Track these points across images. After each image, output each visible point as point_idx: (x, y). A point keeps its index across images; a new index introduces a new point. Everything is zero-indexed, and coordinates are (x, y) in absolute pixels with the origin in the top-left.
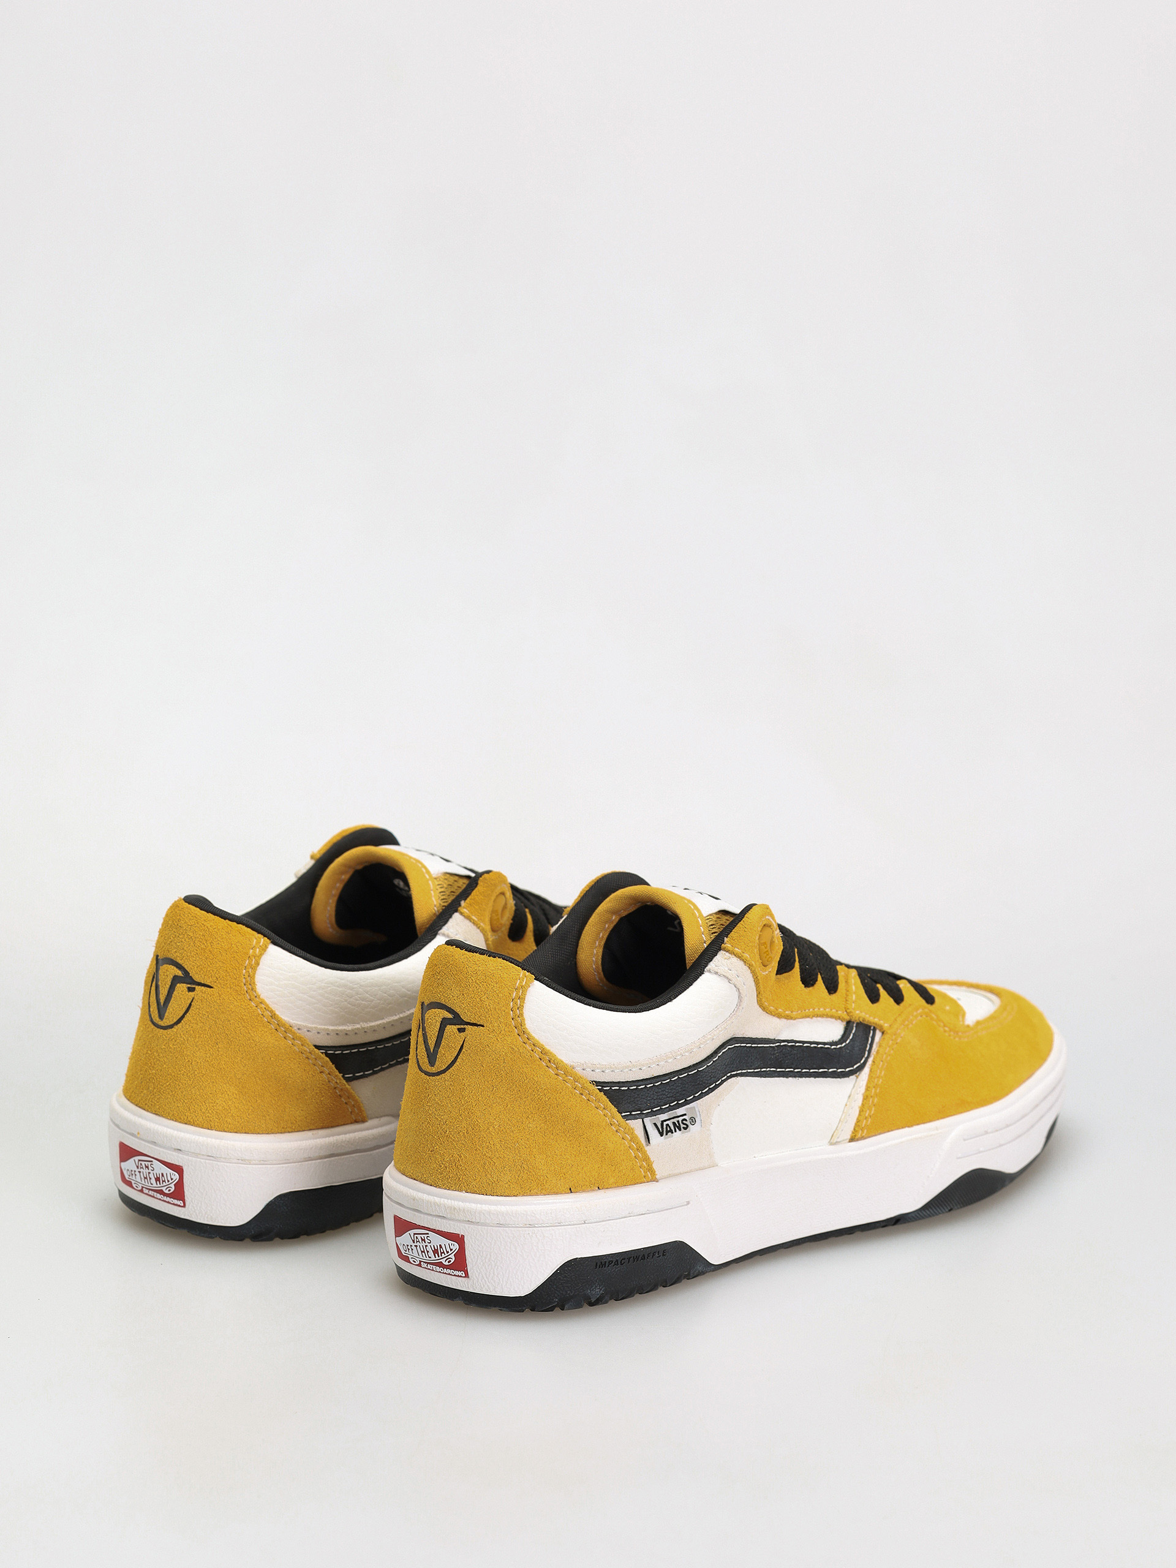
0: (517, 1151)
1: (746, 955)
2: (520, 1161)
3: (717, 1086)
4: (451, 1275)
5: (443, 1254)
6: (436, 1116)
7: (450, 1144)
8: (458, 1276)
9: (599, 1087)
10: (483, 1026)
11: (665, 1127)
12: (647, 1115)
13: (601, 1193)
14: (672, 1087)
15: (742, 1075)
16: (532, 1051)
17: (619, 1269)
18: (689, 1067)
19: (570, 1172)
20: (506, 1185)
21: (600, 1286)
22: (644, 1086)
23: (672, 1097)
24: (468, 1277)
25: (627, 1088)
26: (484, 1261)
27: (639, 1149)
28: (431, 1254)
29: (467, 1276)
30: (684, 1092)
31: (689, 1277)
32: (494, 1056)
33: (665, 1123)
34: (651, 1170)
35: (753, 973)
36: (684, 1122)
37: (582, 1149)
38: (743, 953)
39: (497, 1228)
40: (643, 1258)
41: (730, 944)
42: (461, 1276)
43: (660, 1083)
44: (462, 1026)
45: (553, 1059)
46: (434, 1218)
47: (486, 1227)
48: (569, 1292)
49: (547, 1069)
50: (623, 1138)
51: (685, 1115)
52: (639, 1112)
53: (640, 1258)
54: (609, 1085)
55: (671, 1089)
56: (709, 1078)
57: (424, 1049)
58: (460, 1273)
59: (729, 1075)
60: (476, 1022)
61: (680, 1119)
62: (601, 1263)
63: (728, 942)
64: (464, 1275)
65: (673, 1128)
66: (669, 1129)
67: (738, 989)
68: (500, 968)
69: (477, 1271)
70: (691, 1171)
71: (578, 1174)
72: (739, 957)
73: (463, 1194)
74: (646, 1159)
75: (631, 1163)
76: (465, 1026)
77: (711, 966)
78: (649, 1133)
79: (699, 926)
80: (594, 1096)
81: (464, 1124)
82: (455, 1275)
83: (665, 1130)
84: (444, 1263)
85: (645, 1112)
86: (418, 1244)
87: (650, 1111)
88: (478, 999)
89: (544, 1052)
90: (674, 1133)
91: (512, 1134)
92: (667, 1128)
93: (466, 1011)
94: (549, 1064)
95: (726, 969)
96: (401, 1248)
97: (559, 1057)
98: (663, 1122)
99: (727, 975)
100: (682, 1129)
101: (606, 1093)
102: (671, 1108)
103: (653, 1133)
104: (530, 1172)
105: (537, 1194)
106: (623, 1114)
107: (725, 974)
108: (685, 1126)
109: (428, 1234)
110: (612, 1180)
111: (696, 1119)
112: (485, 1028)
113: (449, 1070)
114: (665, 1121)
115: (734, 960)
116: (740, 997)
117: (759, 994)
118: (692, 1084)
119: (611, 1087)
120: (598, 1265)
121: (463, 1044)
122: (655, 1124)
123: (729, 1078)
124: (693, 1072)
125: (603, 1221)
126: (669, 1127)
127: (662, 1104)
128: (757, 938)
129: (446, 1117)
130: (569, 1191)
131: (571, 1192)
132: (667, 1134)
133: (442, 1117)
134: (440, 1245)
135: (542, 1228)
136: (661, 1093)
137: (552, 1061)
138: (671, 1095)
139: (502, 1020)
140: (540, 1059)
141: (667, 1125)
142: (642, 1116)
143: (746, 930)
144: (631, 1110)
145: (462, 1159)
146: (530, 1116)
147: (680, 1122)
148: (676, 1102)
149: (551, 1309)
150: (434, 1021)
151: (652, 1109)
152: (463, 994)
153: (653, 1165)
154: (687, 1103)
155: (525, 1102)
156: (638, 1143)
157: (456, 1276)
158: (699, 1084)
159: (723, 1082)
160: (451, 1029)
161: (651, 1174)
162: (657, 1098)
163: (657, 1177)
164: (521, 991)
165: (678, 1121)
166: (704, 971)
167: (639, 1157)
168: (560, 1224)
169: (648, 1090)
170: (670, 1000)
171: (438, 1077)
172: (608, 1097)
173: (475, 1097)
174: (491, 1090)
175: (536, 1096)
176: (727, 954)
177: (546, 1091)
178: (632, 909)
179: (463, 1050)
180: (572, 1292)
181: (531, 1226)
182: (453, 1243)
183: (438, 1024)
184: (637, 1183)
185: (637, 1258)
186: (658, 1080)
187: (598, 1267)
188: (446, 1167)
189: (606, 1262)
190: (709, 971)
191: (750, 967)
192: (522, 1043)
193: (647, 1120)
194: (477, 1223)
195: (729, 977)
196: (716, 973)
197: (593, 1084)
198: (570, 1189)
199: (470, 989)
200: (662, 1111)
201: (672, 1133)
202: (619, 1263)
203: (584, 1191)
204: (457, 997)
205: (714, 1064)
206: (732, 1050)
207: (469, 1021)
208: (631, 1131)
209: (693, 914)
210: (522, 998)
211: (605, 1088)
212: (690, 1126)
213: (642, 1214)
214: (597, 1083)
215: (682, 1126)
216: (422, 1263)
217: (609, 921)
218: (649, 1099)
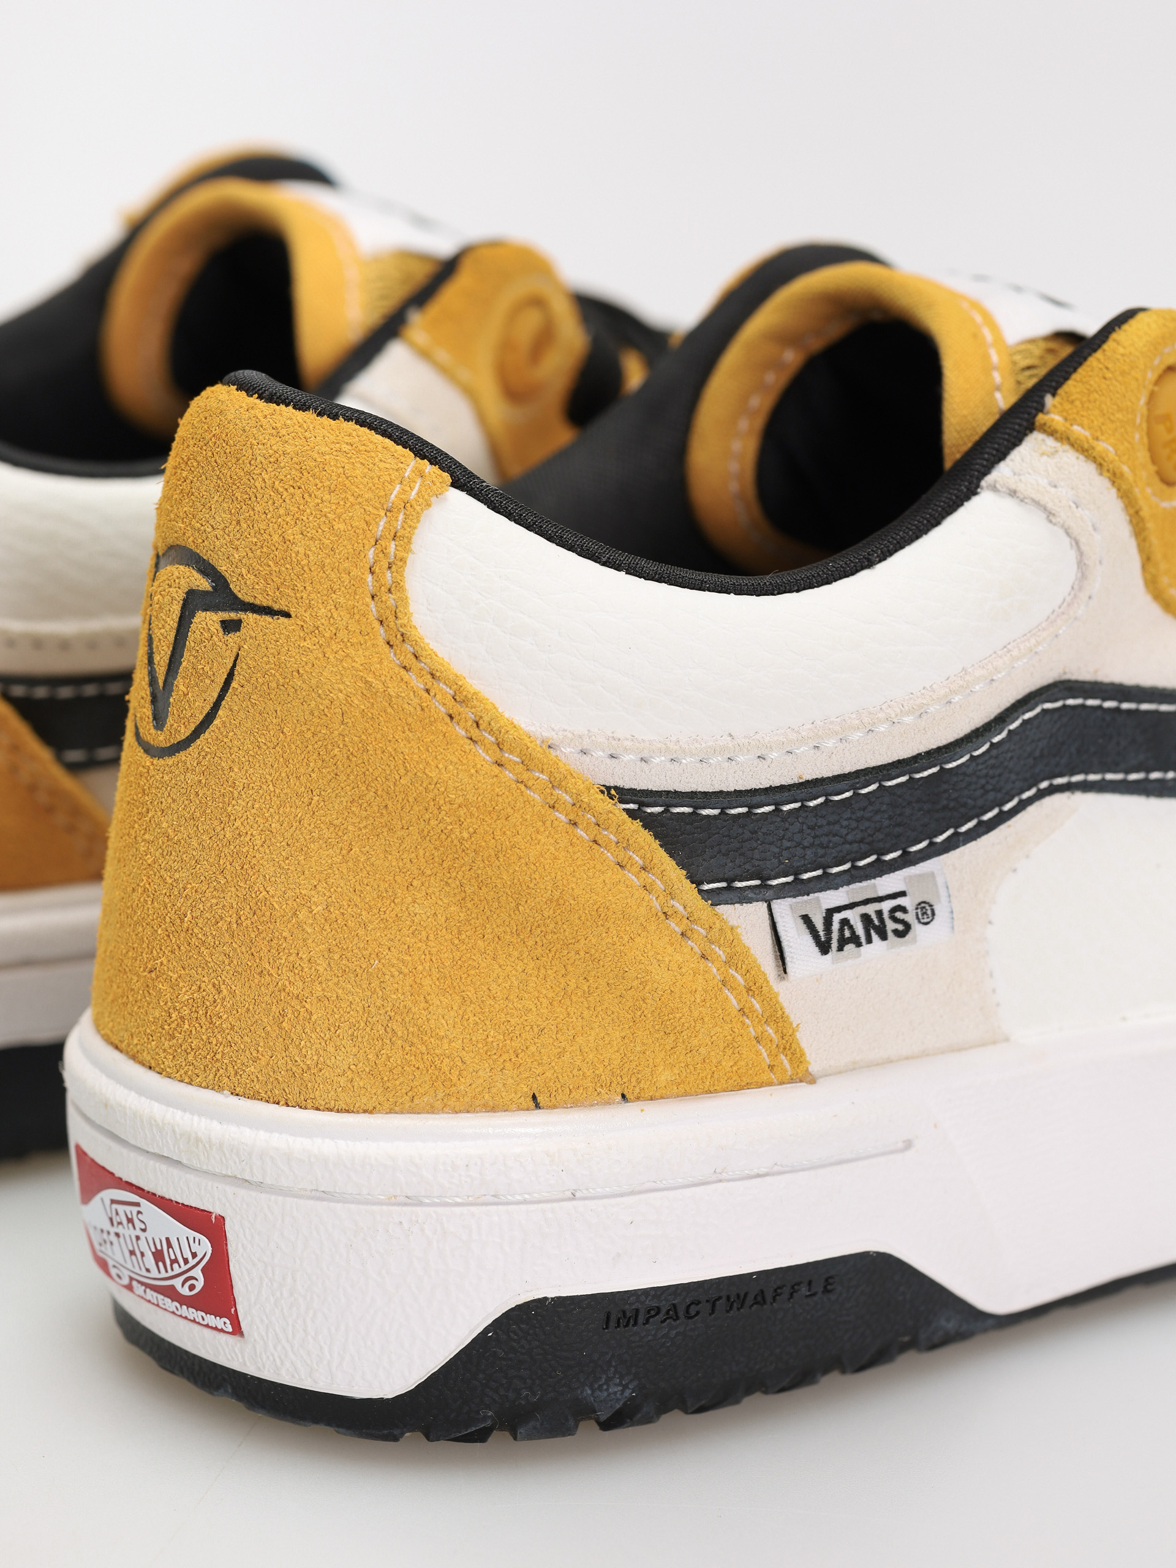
0: (375, 984)
1: (1103, 447)
2: (382, 1011)
3: (1003, 818)
4: (199, 1323)
5: (175, 1266)
6: (163, 872)
7: (194, 953)
8: (216, 1329)
9: (632, 806)
10: (287, 615)
11: (836, 926)
12: (783, 892)
13: (631, 1111)
14: (859, 814)
15: (1086, 787)
16: (428, 691)
17: (681, 1329)
18: (916, 758)
19: (533, 1049)
20: (343, 1081)
21: (621, 1378)
22: (771, 808)
23: (861, 841)
24: (242, 1334)
25: (716, 812)
26: (278, 1294)
27: (755, 987)
28: (150, 1260)
29: (237, 1330)
30: (898, 830)
31: (914, 1344)
32: (313, 704)
33: (837, 918)
34: (789, 1046)
35: (1127, 497)
36: (899, 915)
37: (573, 984)
38: (1097, 439)
39: (312, 1202)
40: (760, 1299)
41: (1060, 413)
42: (222, 1331)
43: (821, 800)
44: (233, 615)
45: (486, 718)
46: (152, 1162)
47: (280, 1198)
48: (525, 1393)
49: (468, 746)
50: (703, 956)
51: (903, 894)
52: (757, 882)
53: (750, 1300)
54: (660, 800)
55: (858, 820)
56: (979, 792)
57: (147, 679)
58: (219, 1322)
59: (1044, 785)
60: (270, 603)
61: (887, 906)
62: (624, 1312)
63: (1054, 412)
64: (230, 1330)
65: (860, 931)
66: (847, 934)
67: (1077, 543)
68: (346, 448)
69: (262, 1321)
70: (925, 1054)
71: (560, 1055)
72: (1084, 450)
73: (225, 1100)
74: (776, 1016)
75: (727, 1027)
76: (241, 615)
77: (1002, 472)
78: (784, 944)
79: (988, 368)
80: (613, 829)
81: (230, 898)
82: (207, 1326)
83: (835, 936)
84: (179, 1287)
85: (774, 882)
86: (120, 1230)
87: (790, 879)
88: (276, 538)
89: (461, 697)
90: (866, 948)
91: (361, 932)
92: (841, 930)
93: (244, 571)
94: (475, 733)
95: (1044, 482)
96: (92, 1231)
97: (507, 715)
98: (830, 913)
99: (1045, 500)
100: (890, 934)
101: (649, 823)
102: (856, 876)
103: (798, 942)
104: (412, 1044)
105: (432, 1110)
106: (706, 887)
107: (1037, 497)
108: (900, 927)
109: (138, 1204)
110: (665, 1076)
111: (937, 908)
112: (292, 620)
113: (198, 742)
114: (839, 909)
115: (1069, 458)
116: (1081, 564)
117: (1147, 560)
118: (926, 807)
119: (668, 806)
120: (613, 1318)
121: (234, 665)
122: (806, 919)
123: (1041, 795)
124: (926, 774)
125: (632, 1193)
126: (851, 928)
127: (828, 859)
128: (1143, 401)
129: (183, 874)
130: (532, 1104)
131: (537, 1106)
132: (840, 948)
133: (177, 876)
134: (168, 1239)
135: (440, 1210)
136: (826, 829)
137: (483, 725)
138: (859, 836)
139: (342, 600)
140: (451, 717)
141: (845, 922)
142: (766, 894)
143: (1108, 375)
144: (730, 874)
145: (224, 999)
146: (415, 883)
147: (886, 915)
148: (873, 858)
149: (480, 1436)
150: (167, 599)
151: (796, 874)
152: (238, 522)
153: (798, 1035)
154: (908, 860)
155: (402, 839)
156: (751, 971)
157: (211, 1328)
158: (945, 808)
159: (1023, 805)
160: (207, 621)
161: (791, 1060)
162: (812, 845)
163: (814, 1068)
164: (401, 517)
165: (879, 913)
166: (978, 486)
167: (752, 1010)
168: (497, 1201)
169: (784, 820)
170: (869, 564)
171: (170, 761)
172: (656, 837)
173: (261, 820)
174: (306, 800)
175: (433, 822)
176: (1050, 442)
177: (462, 812)
178: (836, 331)
179: (234, 684)
180: (534, 1394)
181: (413, 1201)
182: (198, 1236)
183: (177, 608)
184: (748, 1086)
185: (742, 1299)
186: (814, 791)
187: (612, 1324)
188: (182, 1018)
189: (637, 1311)
190: (994, 488)
191: (1115, 478)
192: (397, 670)
193: (783, 908)
194: (259, 1186)
195: (1050, 506)
196: (1013, 493)
197: (609, 795)
198: (534, 1097)
199: (258, 508)
200: (827, 883)
201: (859, 945)
202: (681, 1313)
203: (576, 1104)
204: (223, 530)
205: (994, 752)
206: (1056, 716)
207: (251, 600)
208: (730, 937)
209: (976, 336)
210: (402, 538)
211: (649, 810)
212: (917, 928)
213: (758, 1176)
214: (623, 794)
215: (891, 926)
216: (134, 1283)
217: (775, 364)
218: (786, 844)
